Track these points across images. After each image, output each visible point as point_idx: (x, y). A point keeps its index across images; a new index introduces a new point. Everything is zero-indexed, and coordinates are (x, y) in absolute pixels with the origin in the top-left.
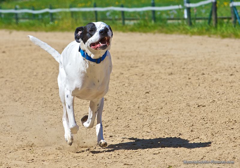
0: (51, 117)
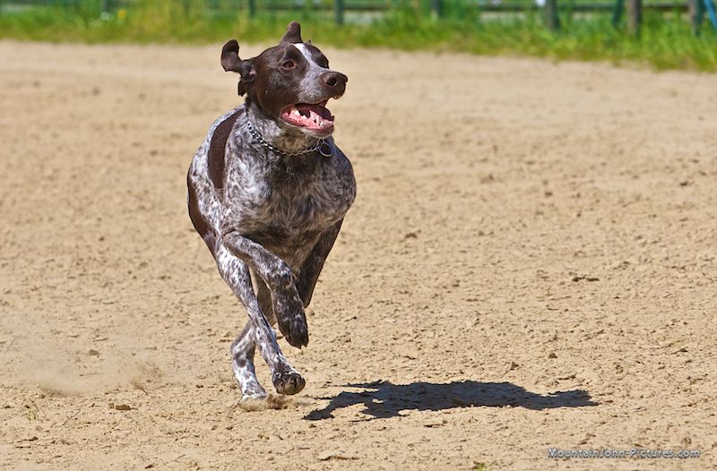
0: (96, 307)
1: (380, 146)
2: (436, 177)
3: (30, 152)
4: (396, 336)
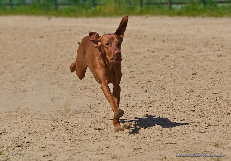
1: (184, 47)
2: (202, 55)
3: (68, 51)
4: (189, 105)
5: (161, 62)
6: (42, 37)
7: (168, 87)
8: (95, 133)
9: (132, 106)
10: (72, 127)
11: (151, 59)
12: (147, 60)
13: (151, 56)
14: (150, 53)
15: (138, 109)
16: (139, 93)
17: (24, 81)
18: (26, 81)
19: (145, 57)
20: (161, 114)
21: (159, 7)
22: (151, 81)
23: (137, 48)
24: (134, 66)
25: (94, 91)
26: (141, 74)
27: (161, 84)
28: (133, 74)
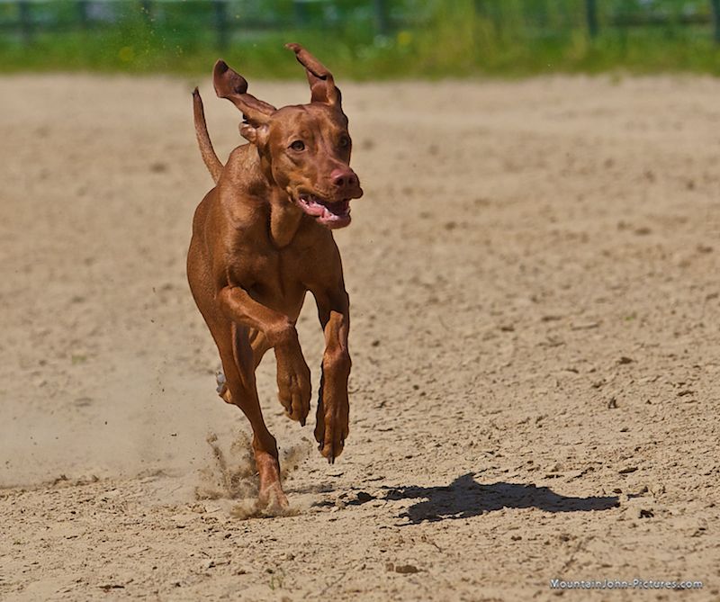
5: (675, 274)
6: (159, 168)
7: (707, 383)
8: (392, 587)
9: (552, 467)
10: (293, 558)
11: (636, 262)
12: (618, 267)
13: (632, 251)
14: (629, 235)
15: (578, 480)
16: (582, 411)
17: (83, 359)
18: (91, 360)
19: (606, 254)
20: (675, 505)
21: (670, 36)
22: (632, 358)
23: (571, 216)
24: (559, 292)
25: (388, 404)
26: (591, 327)
27: (677, 372)
28: (556, 329)
